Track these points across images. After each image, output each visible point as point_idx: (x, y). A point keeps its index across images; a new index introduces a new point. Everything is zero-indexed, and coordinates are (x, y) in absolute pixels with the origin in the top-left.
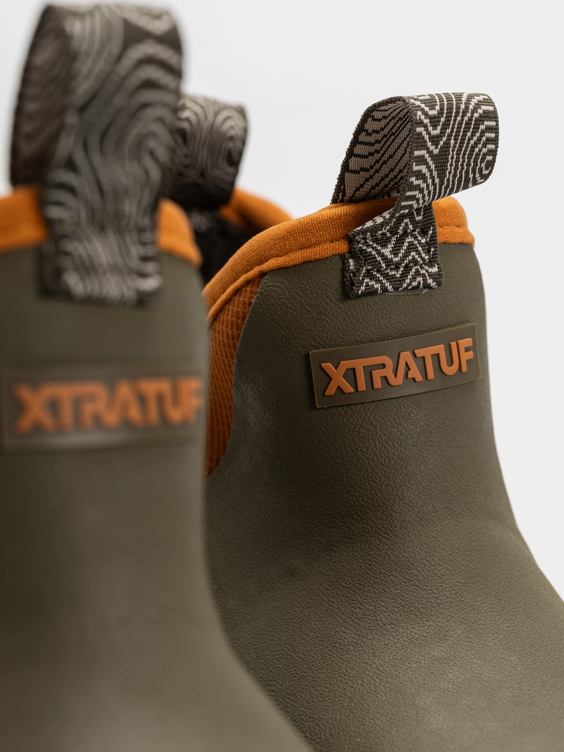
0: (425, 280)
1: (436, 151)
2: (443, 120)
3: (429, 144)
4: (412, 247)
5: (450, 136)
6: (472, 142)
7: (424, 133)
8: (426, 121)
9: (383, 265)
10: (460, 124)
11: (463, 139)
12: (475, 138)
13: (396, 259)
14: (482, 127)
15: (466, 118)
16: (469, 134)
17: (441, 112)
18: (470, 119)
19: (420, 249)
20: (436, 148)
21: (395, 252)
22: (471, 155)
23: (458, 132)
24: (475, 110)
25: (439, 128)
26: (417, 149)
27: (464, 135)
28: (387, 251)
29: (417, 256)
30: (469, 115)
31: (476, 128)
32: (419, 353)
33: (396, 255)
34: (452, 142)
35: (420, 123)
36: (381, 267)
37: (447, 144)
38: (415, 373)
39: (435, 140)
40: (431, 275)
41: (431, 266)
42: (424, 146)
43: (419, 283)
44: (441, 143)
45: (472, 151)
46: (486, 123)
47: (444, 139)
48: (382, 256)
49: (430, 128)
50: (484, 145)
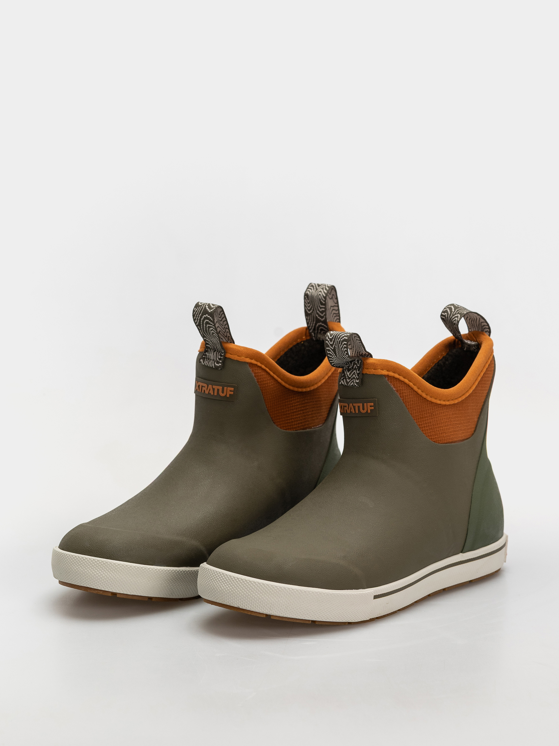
0: (354, 384)
1: (332, 348)
2: (333, 340)
3: (330, 346)
4: (354, 373)
5: (335, 344)
6: (341, 347)
7: (328, 343)
8: (329, 340)
9: (347, 377)
10: (338, 341)
11: (339, 346)
12: (341, 346)
13: (350, 376)
14: (343, 343)
15: (339, 340)
16: (340, 345)
17: (333, 338)
18: (340, 340)
19: (356, 374)
20: (332, 347)
21: (350, 374)
22: (341, 351)
23: (337, 344)
24: (342, 338)
25: (332, 342)
26: (327, 347)
27: (339, 345)
28: (348, 374)
29: (355, 376)
30: (340, 339)
31: (342, 344)
32: (354, 405)
33: (350, 375)
34: (336, 346)
35: (327, 340)
36: (346, 378)
37: (335, 347)
38: (353, 410)
39: (332, 345)
40: (356, 383)
41: (357, 380)
42: (329, 347)
43: (352, 384)
44: (333, 346)
45: (341, 350)
46: (344, 342)
47: (334, 345)
48: (347, 374)
49: (330, 342)
50: (344, 349)
